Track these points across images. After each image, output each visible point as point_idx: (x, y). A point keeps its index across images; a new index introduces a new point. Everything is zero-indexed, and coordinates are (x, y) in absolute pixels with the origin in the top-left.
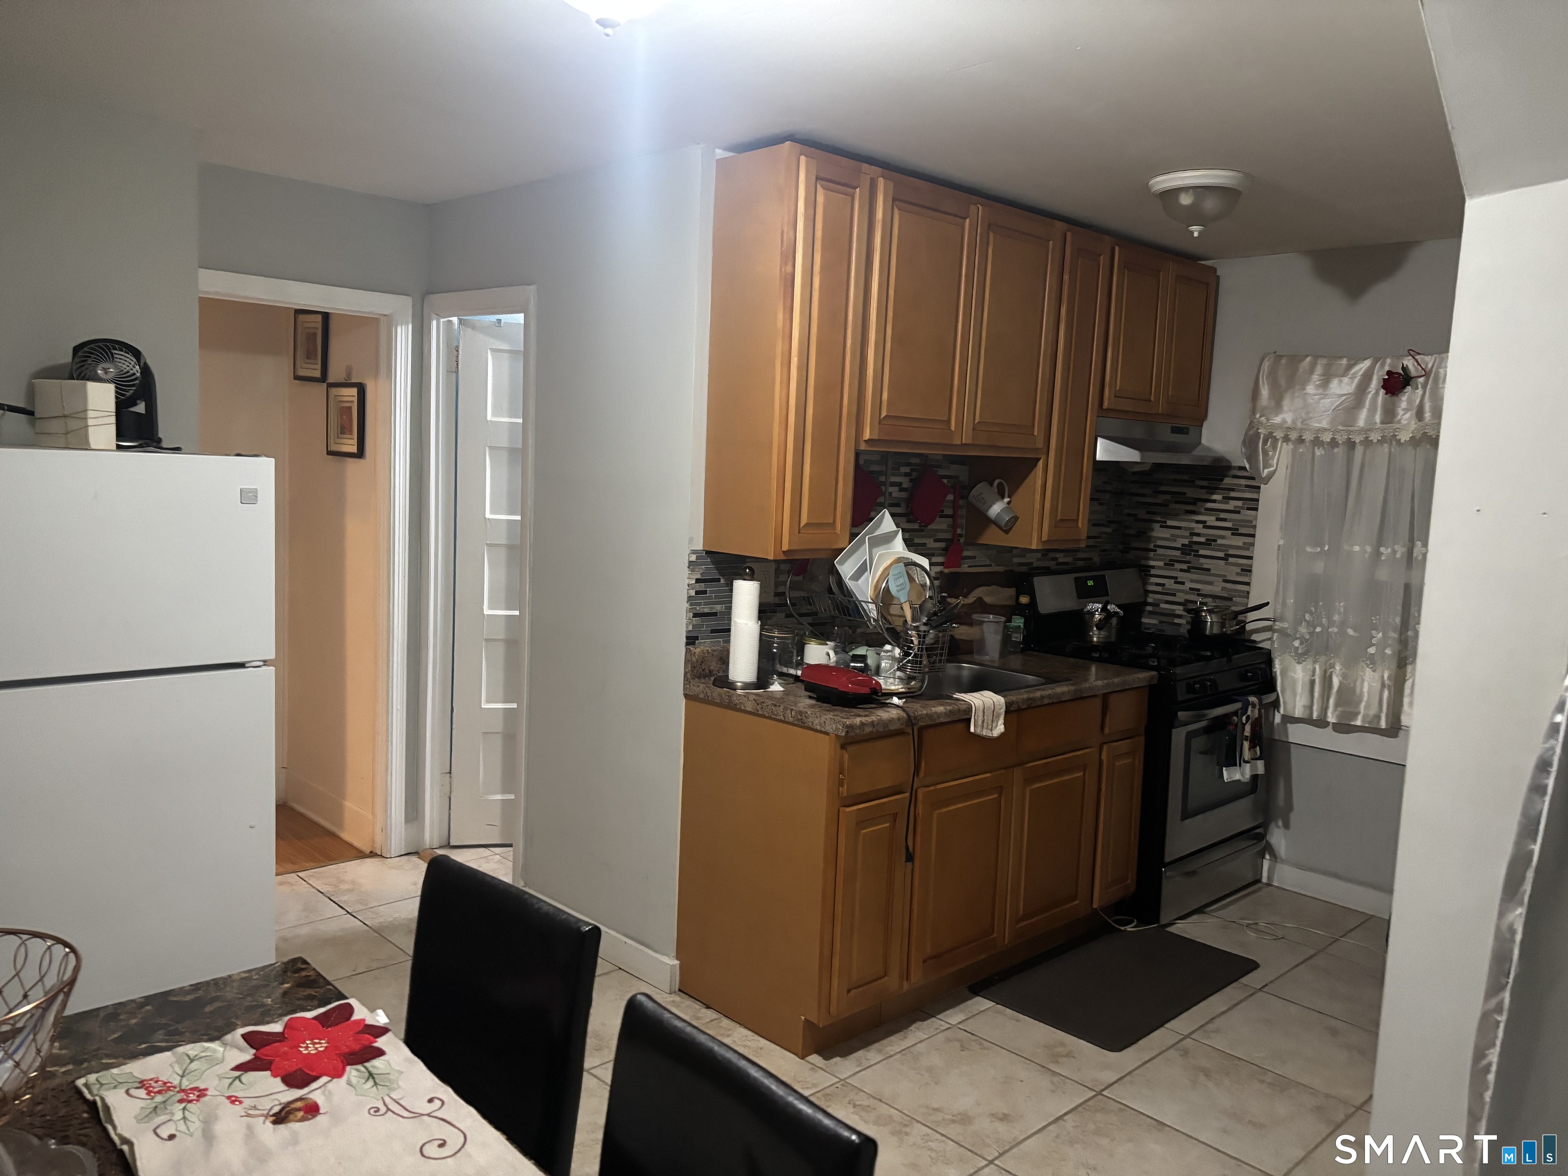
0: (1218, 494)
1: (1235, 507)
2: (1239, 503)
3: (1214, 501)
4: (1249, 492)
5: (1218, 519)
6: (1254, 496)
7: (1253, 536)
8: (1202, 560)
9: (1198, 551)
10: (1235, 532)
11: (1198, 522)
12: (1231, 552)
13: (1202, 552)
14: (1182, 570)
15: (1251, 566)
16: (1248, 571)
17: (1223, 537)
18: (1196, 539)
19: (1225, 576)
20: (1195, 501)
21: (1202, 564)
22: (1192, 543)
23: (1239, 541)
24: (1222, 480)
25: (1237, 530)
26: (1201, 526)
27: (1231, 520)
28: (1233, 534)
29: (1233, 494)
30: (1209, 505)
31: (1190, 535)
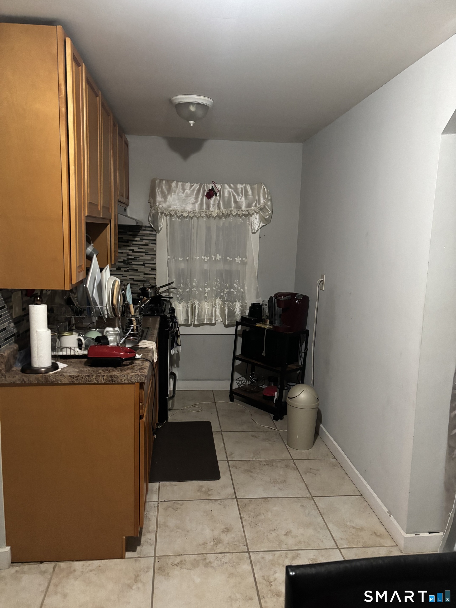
0: (138, 238)
1: (146, 243)
2: (148, 241)
3: (136, 241)
4: (152, 237)
5: (139, 248)
6: (154, 238)
7: (155, 255)
8: (133, 266)
9: (131, 262)
10: (147, 253)
11: (130, 250)
12: (146, 262)
13: (133, 263)
14: (125, 271)
15: (156, 267)
16: (155, 269)
17: (142, 256)
18: (130, 257)
19: (144, 272)
20: (127, 241)
21: (134, 268)
22: (128, 259)
23: (149, 257)
24: (139, 232)
25: (148, 252)
26: (131, 251)
27: (144, 249)
28: (146, 254)
29: (144, 238)
30: (134, 243)
31: (127, 256)
